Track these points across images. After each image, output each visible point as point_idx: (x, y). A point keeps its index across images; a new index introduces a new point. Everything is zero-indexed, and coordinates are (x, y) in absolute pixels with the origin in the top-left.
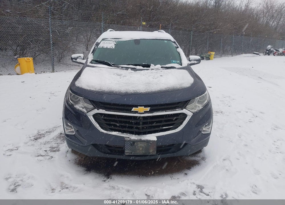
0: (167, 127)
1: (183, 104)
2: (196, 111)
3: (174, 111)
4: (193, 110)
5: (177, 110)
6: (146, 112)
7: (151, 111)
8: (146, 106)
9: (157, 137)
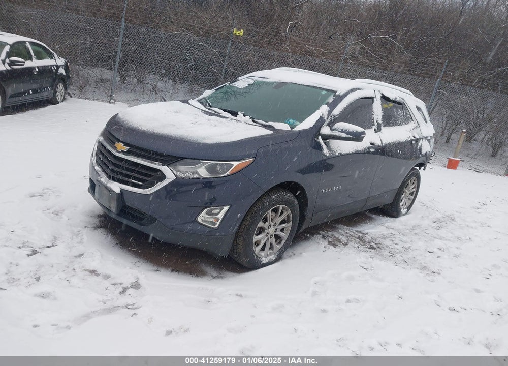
0: (136, 182)
1: (171, 160)
2: (183, 176)
3: (152, 163)
4: (178, 173)
5: (155, 164)
6: (123, 152)
7: (128, 153)
8: (126, 144)
9: (122, 190)
